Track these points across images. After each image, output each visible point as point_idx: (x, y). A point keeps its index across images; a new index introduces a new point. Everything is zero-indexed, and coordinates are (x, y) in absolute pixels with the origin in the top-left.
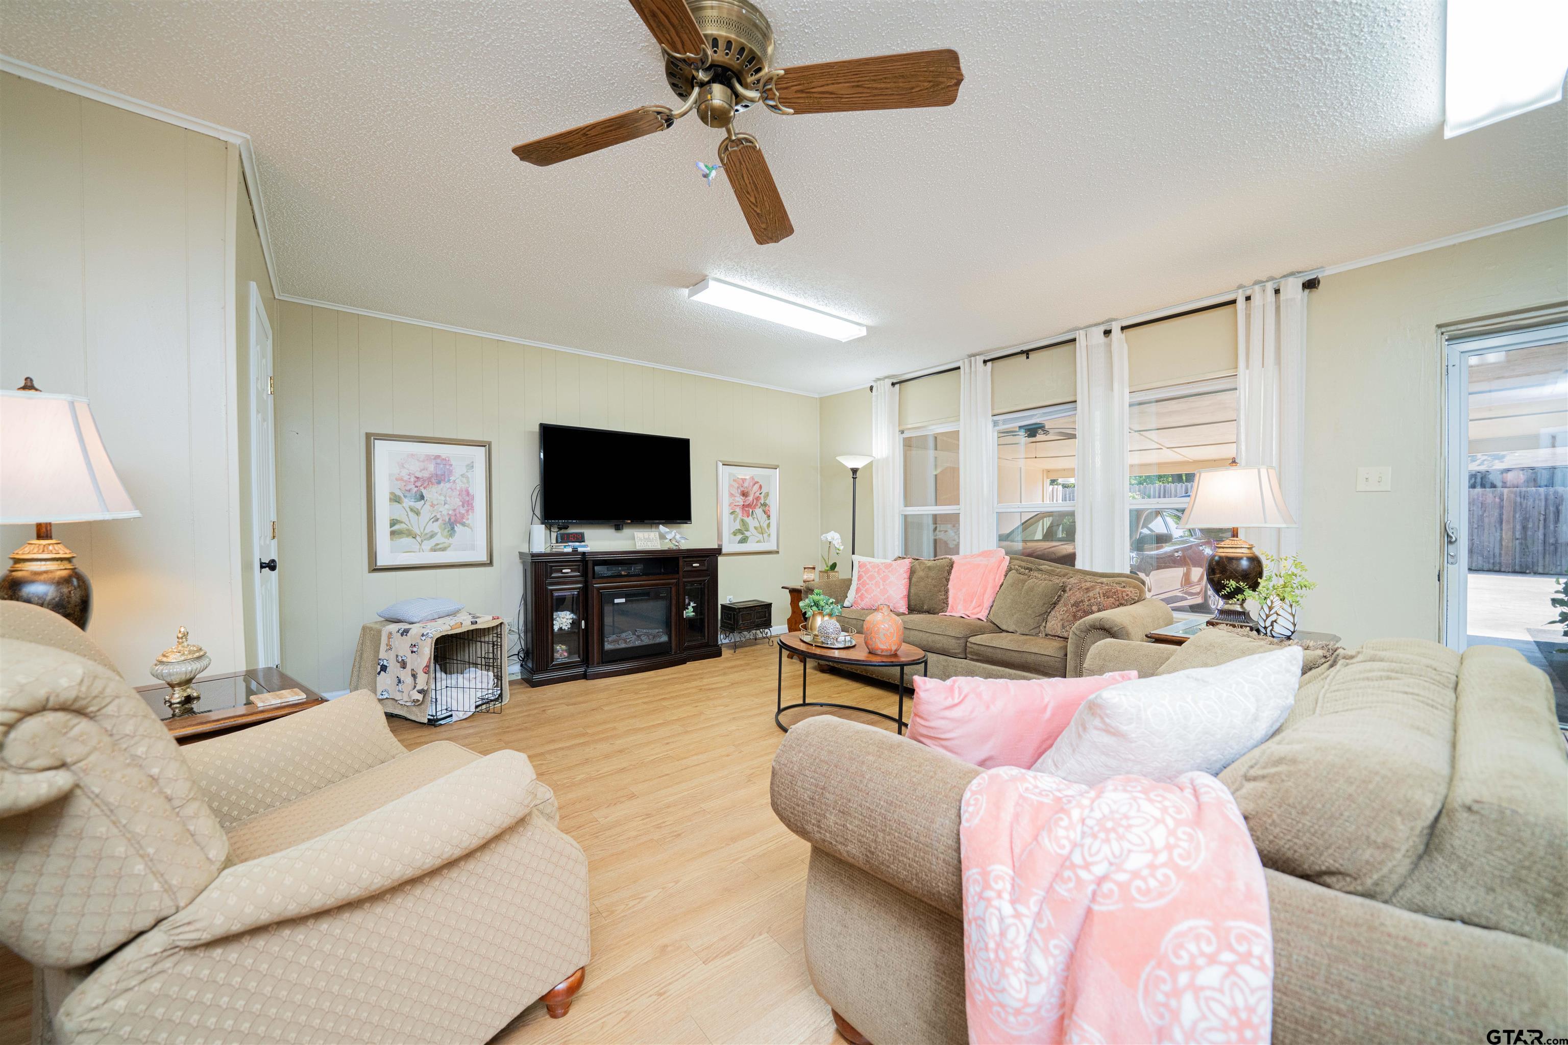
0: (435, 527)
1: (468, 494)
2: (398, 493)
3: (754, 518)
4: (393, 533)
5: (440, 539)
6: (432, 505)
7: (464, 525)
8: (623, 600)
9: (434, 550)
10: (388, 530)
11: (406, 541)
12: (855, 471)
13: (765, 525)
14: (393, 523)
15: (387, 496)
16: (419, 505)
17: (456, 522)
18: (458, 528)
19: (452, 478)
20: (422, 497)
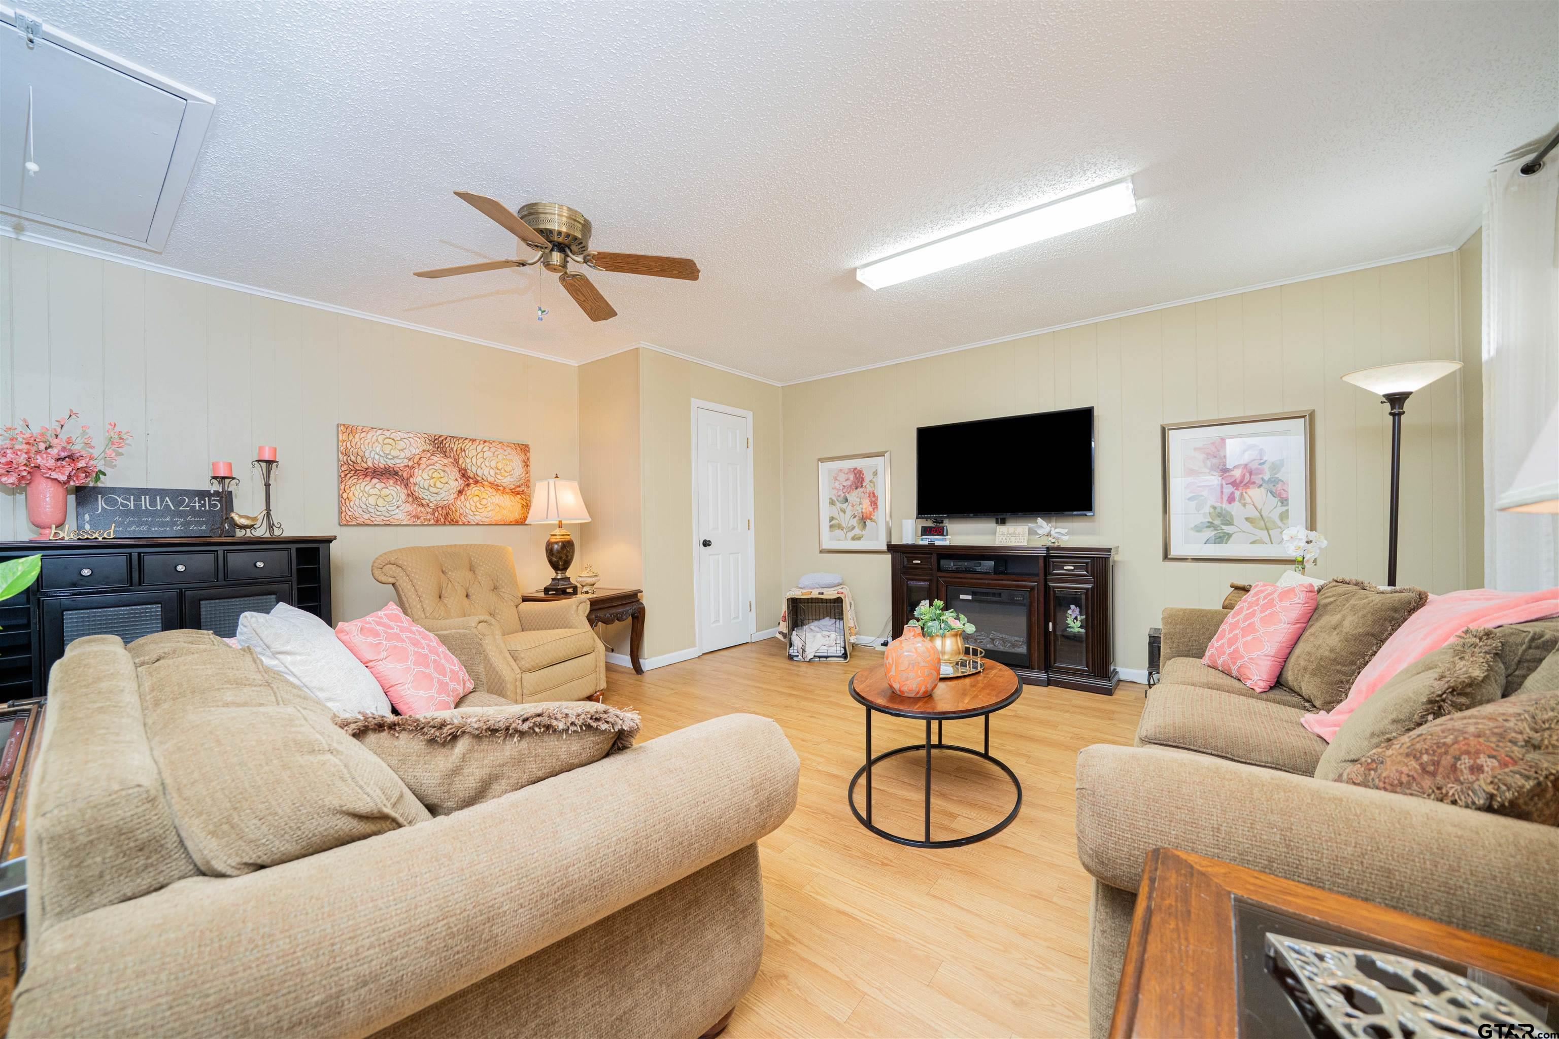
0: (854, 522)
1: (874, 496)
2: (834, 498)
3: (1244, 505)
4: (831, 526)
5: (857, 531)
6: (853, 506)
7: (871, 519)
8: (970, 597)
9: (853, 539)
10: (828, 524)
11: (838, 532)
12: (1396, 400)
13: (1275, 516)
14: (832, 519)
15: (828, 501)
16: (844, 506)
17: (867, 518)
18: (868, 522)
19: (864, 484)
20: (846, 500)
